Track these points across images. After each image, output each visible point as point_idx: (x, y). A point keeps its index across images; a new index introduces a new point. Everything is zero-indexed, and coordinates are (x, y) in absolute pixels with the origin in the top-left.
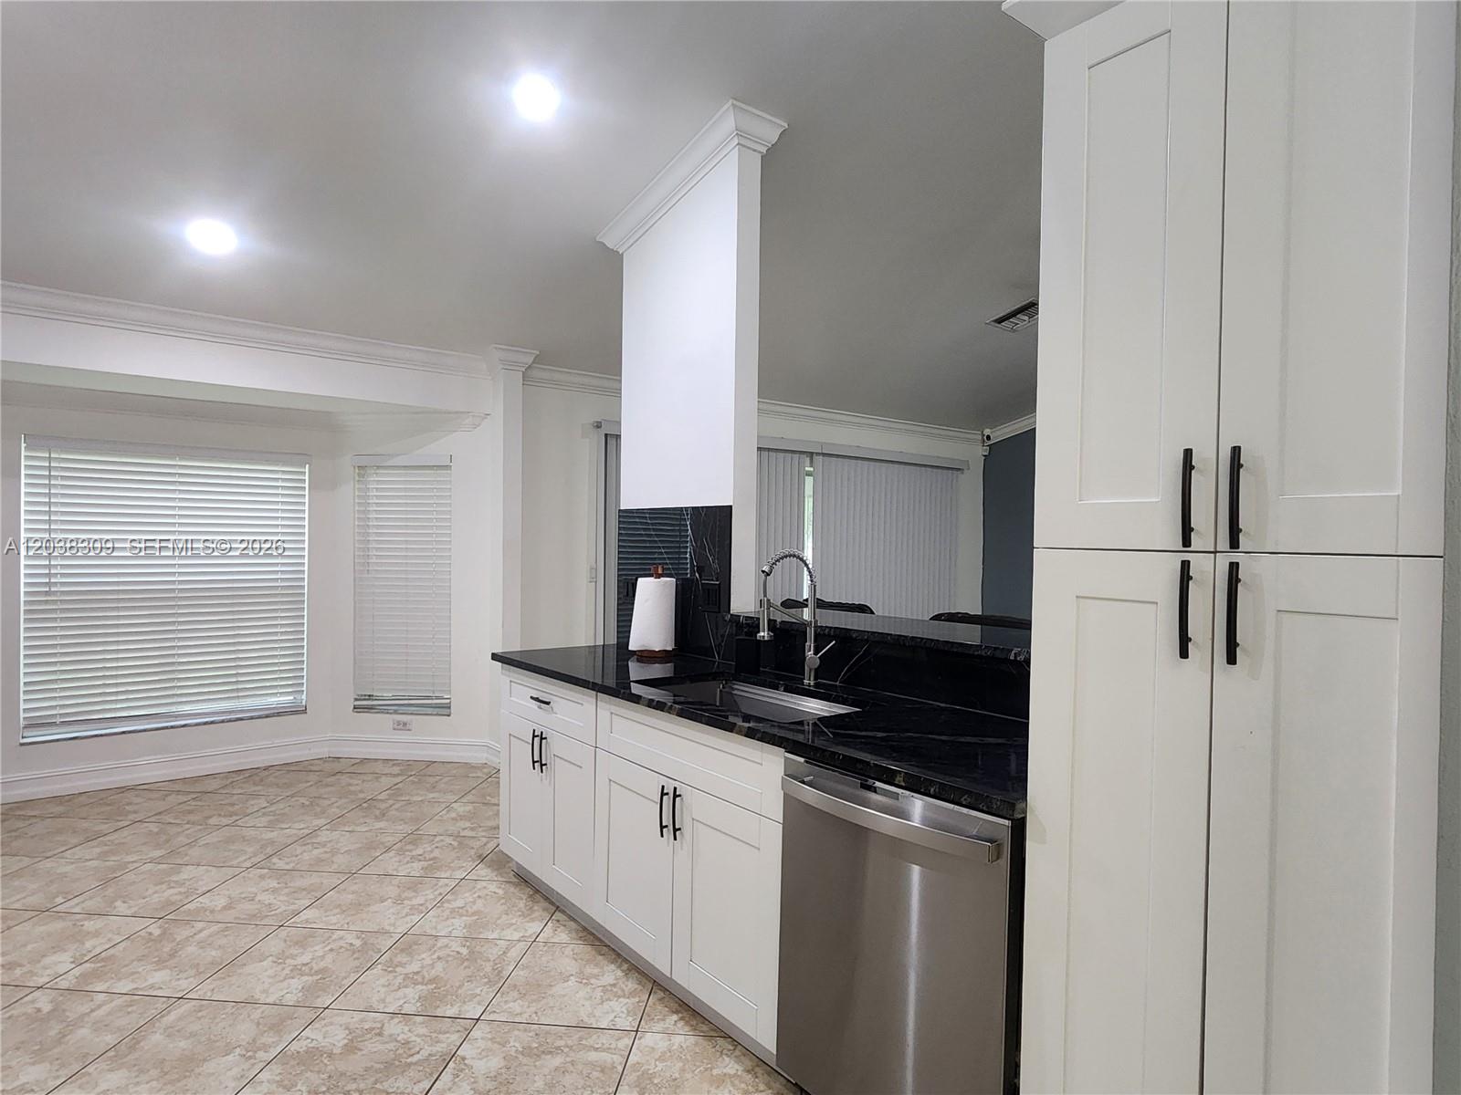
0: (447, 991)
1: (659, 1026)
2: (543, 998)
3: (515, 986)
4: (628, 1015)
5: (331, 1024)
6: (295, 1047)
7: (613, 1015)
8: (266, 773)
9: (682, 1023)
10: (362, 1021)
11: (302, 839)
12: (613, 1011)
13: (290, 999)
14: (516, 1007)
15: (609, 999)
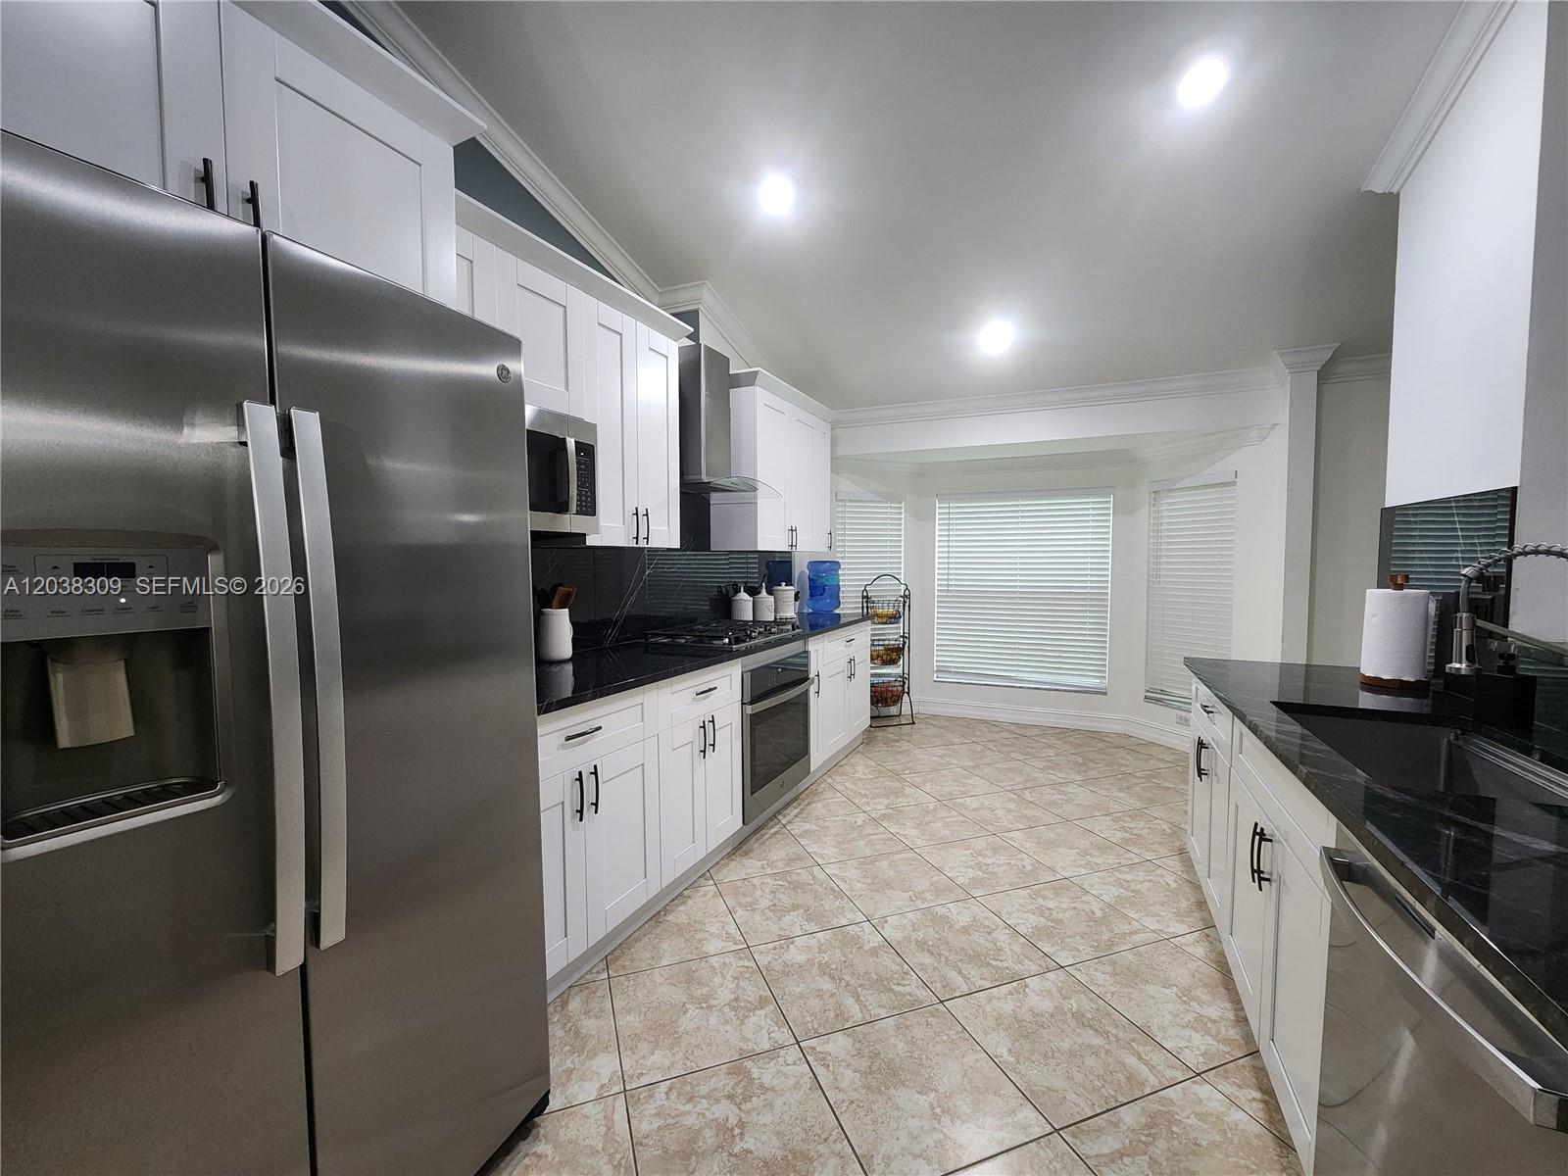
0: (1059, 934)
1: (1229, 1089)
2: (1131, 987)
3: (1116, 962)
4: (1202, 1055)
5: (968, 908)
6: (938, 909)
7: (1187, 1044)
8: (1071, 734)
9: (1261, 1106)
10: (986, 918)
11: (1054, 785)
12: (1189, 1041)
13: (960, 880)
14: (1100, 978)
15: (1195, 1029)
